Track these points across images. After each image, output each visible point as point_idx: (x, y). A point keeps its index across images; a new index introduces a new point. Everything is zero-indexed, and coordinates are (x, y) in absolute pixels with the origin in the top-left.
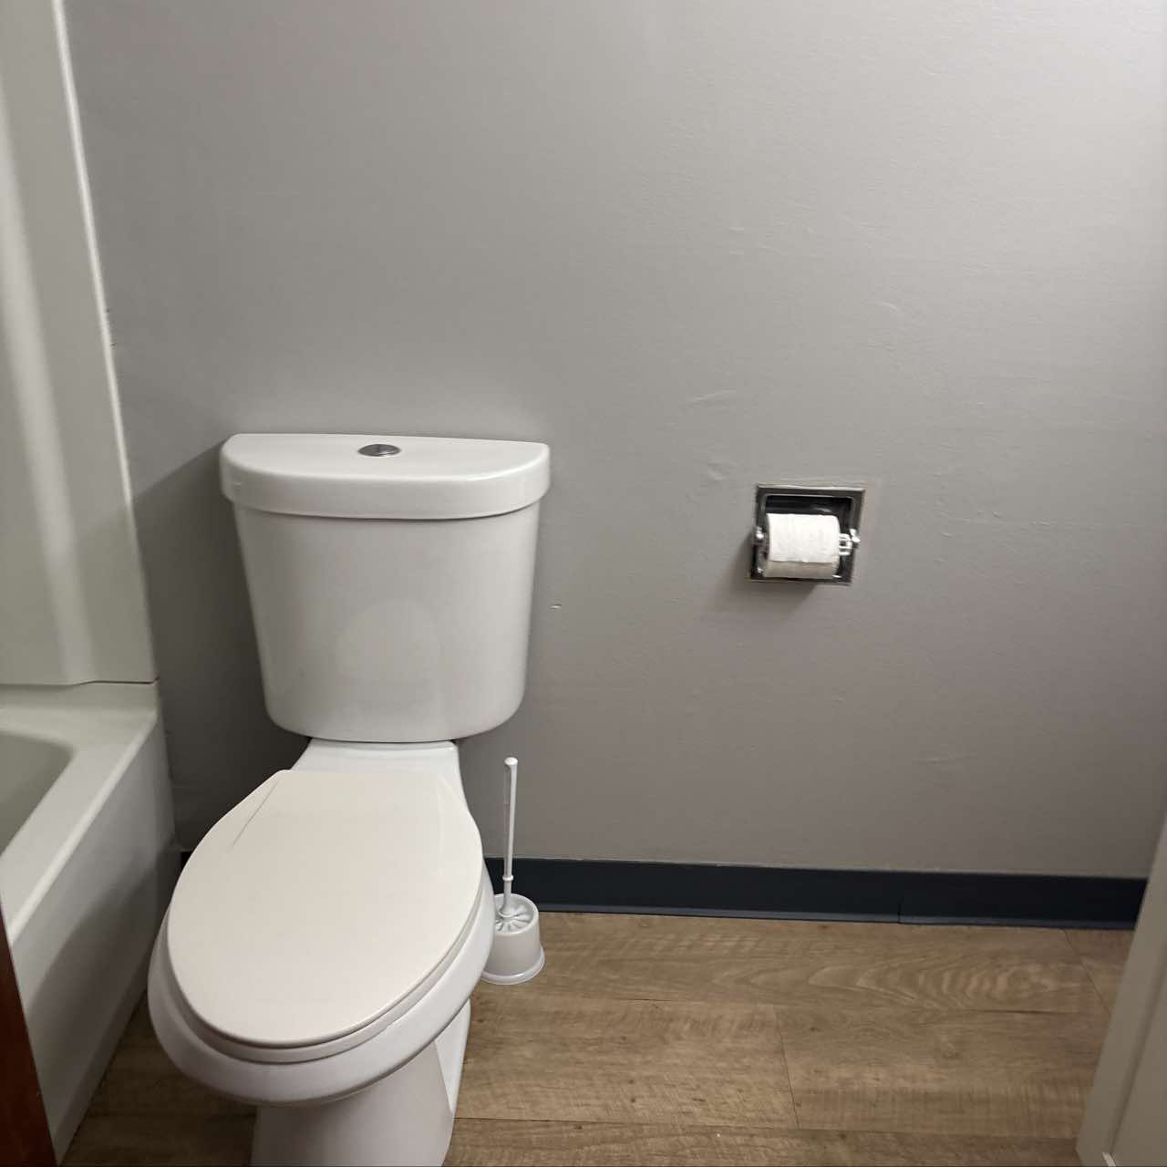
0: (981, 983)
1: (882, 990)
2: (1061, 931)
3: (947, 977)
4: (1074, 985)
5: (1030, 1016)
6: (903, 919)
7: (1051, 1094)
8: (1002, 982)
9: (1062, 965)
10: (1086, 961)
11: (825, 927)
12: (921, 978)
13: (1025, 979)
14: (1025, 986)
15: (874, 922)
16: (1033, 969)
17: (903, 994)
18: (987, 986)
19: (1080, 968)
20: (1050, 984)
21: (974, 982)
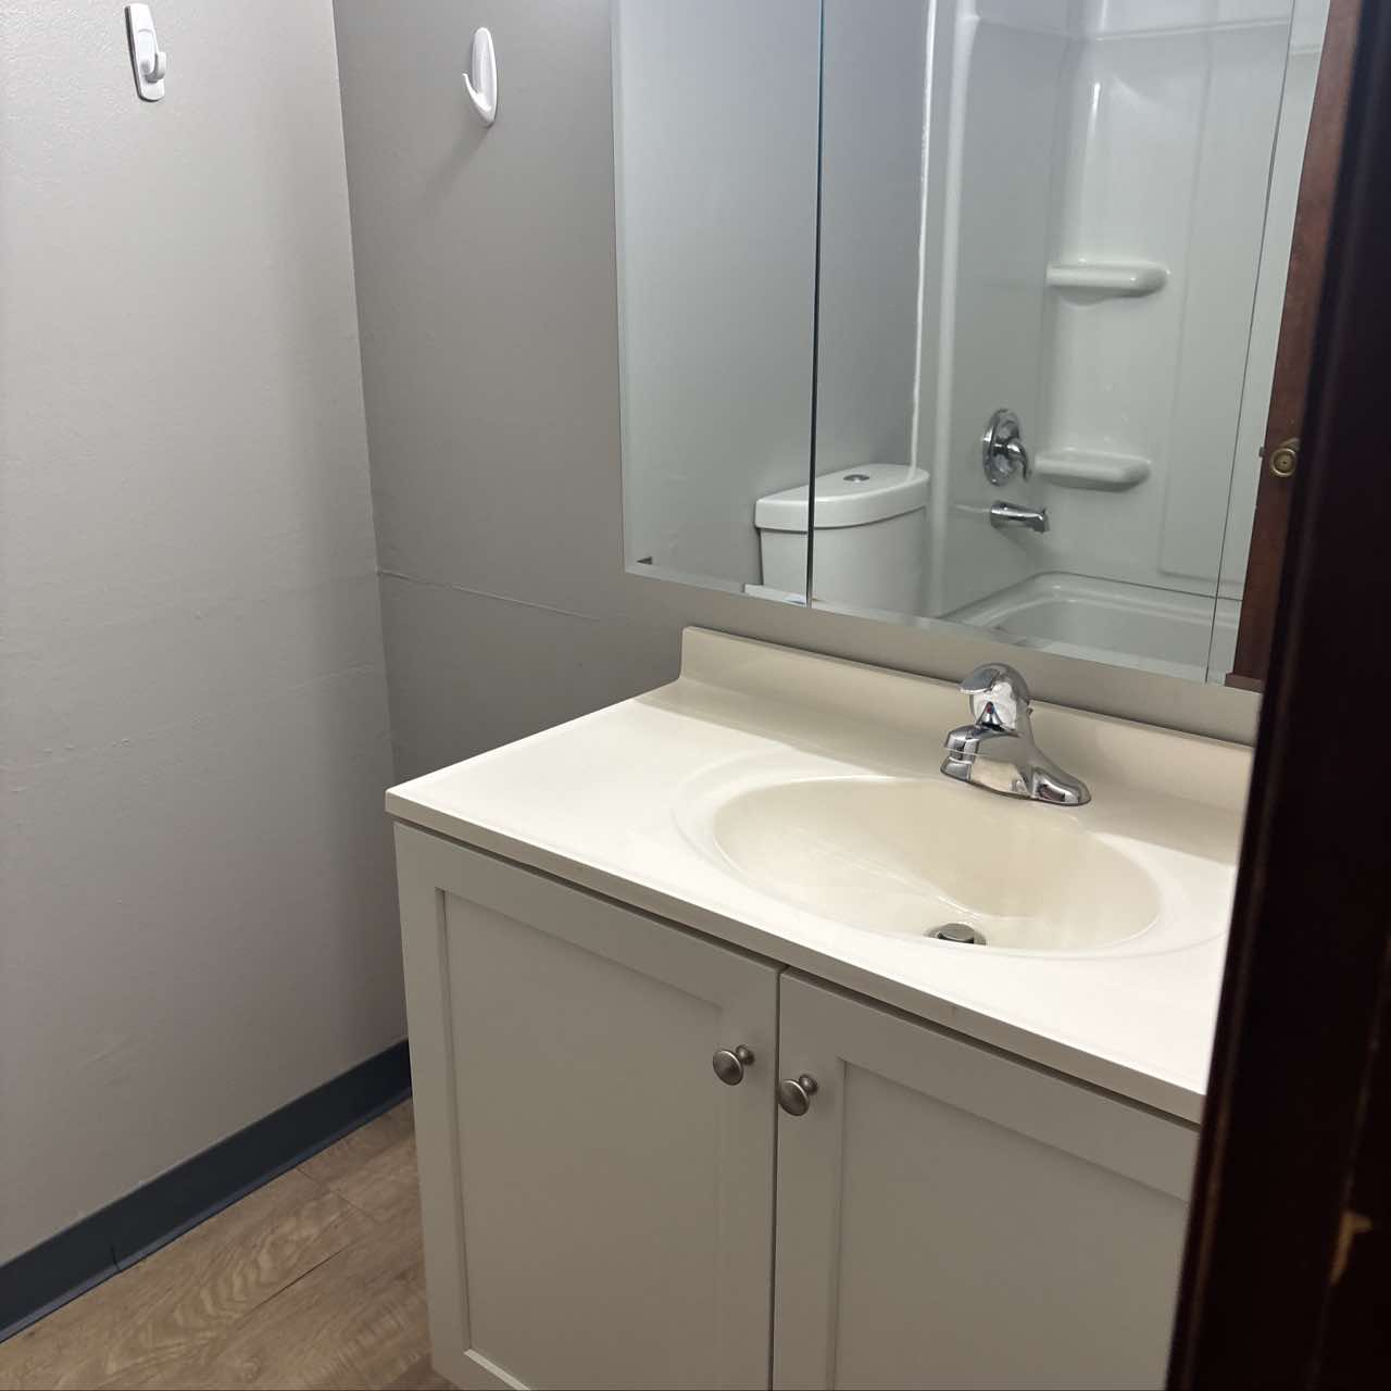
0: (245, 1278)
1: (141, 1360)
2: (295, 1170)
3: (205, 1295)
4: (334, 1217)
5: (309, 1277)
6: (122, 1265)
7: (368, 1340)
8: (264, 1260)
9: (313, 1204)
10: (333, 1187)
11: (32, 1334)
12: (177, 1315)
13: (286, 1242)
14: (289, 1250)
15: (92, 1288)
16: (288, 1227)
17: (165, 1347)
18: (252, 1277)
19: (331, 1196)
20: (311, 1231)
21: (237, 1282)
